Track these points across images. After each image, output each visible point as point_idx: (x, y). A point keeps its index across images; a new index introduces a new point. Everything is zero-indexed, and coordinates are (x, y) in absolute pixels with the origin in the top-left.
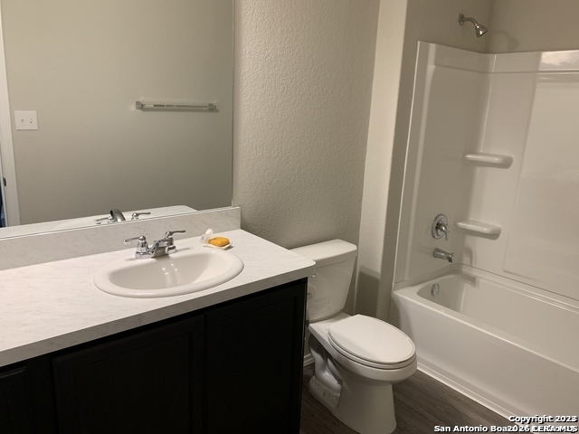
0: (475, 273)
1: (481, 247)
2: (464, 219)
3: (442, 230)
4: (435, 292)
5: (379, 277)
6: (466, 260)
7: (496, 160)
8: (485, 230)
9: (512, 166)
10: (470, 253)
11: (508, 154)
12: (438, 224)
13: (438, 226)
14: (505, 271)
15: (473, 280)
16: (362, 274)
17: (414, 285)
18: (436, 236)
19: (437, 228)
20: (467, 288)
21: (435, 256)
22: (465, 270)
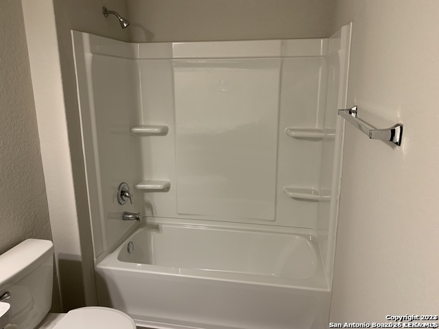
0: (157, 221)
1: (158, 200)
2: (140, 181)
3: (126, 196)
4: (131, 250)
5: (80, 260)
6: (148, 213)
7: (156, 130)
8: (159, 187)
9: (169, 133)
10: (150, 206)
11: (163, 124)
12: (122, 192)
13: (123, 193)
14: (179, 214)
15: (156, 228)
16: (61, 262)
17: (112, 251)
18: (122, 202)
19: (121, 195)
20: (154, 235)
21: (124, 219)
22: (149, 221)
